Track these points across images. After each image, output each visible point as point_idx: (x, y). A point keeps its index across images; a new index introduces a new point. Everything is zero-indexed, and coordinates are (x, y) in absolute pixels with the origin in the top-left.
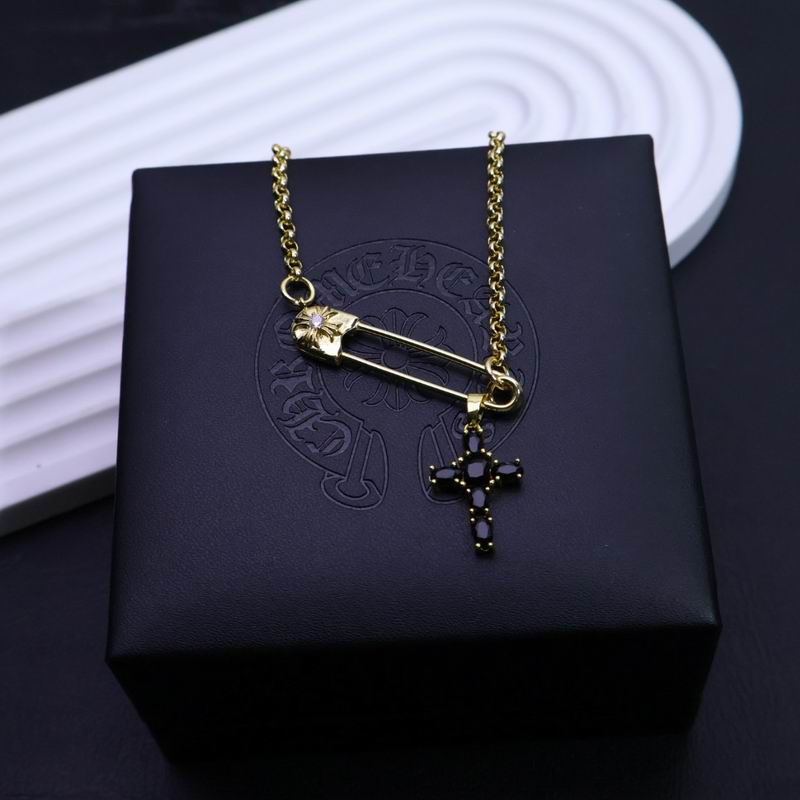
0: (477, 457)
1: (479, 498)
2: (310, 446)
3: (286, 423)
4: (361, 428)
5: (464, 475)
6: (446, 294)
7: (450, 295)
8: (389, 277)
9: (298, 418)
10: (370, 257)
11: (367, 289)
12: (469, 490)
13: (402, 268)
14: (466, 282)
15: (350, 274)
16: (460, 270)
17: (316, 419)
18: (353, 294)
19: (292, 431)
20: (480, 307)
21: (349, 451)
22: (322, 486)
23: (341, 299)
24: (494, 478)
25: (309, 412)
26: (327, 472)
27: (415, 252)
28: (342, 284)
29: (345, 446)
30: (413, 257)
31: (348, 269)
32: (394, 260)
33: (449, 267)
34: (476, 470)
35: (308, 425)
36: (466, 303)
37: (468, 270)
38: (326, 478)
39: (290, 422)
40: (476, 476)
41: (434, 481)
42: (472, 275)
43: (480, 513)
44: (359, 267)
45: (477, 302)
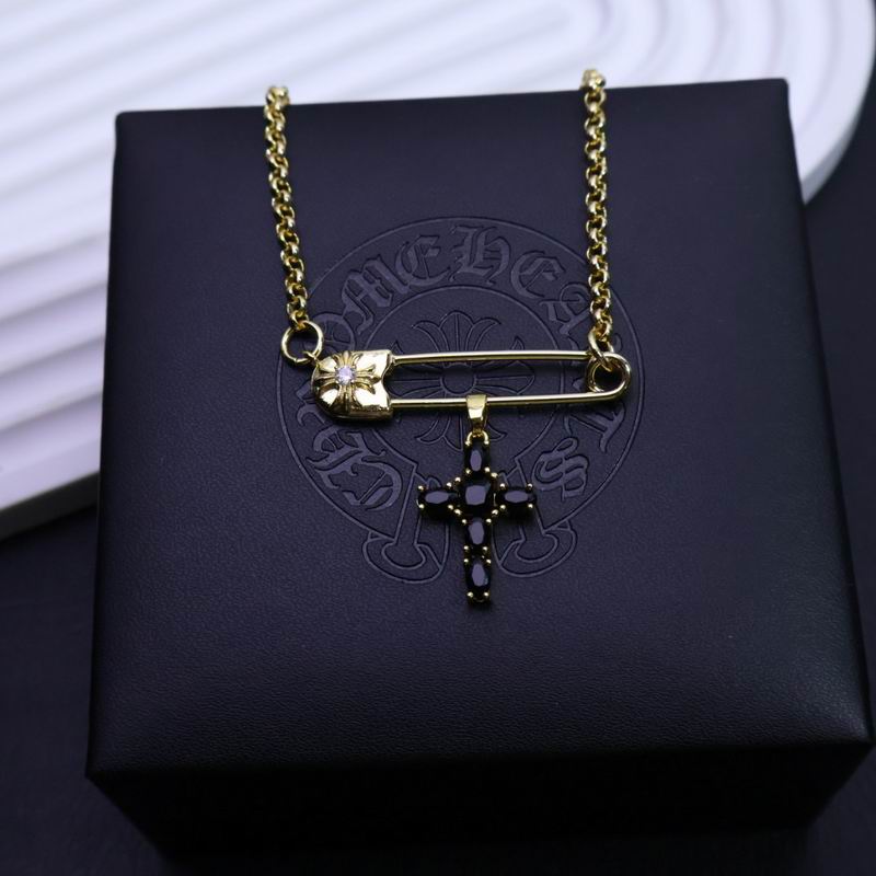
0: (479, 477)
1: (477, 532)
2: (347, 495)
3: (318, 464)
4: (414, 474)
5: (459, 500)
6: (523, 292)
7: (527, 294)
8: (449, 268)
9: (333, 458)
10: (426, 241)
11: (421, 283)
12: (464, 521)
13: (466, 257)
14: (549, 277)
15: (399, 263)
16: (541, 260)
17: (358, 459)
18: (403, 290)
19: (324, 475)
20: (569, 312)
21: (399, 503)
22: (365, 550)
23: (387, 298)
24: (498, 508)
25: (347, 450)
26: (371, 531)
27: (483, 234)
28: (389, 277)
29: (395, 496)
30: (481, 241)
31: (396, 255)
32: (455, 246)
33: (528, 256)
34: (476, 495)
35: (346, 467)
36: (550, 305)
37: (552, 261)
38: (369, 540)
39: (323, 463)
40: (476, 503)
41: (422, 506)
42: (557, 269)
43: (476, 552)
44: (411, 254)
45: (564, 304)
